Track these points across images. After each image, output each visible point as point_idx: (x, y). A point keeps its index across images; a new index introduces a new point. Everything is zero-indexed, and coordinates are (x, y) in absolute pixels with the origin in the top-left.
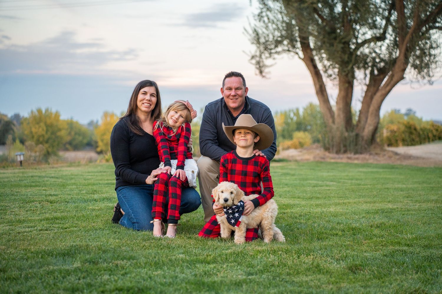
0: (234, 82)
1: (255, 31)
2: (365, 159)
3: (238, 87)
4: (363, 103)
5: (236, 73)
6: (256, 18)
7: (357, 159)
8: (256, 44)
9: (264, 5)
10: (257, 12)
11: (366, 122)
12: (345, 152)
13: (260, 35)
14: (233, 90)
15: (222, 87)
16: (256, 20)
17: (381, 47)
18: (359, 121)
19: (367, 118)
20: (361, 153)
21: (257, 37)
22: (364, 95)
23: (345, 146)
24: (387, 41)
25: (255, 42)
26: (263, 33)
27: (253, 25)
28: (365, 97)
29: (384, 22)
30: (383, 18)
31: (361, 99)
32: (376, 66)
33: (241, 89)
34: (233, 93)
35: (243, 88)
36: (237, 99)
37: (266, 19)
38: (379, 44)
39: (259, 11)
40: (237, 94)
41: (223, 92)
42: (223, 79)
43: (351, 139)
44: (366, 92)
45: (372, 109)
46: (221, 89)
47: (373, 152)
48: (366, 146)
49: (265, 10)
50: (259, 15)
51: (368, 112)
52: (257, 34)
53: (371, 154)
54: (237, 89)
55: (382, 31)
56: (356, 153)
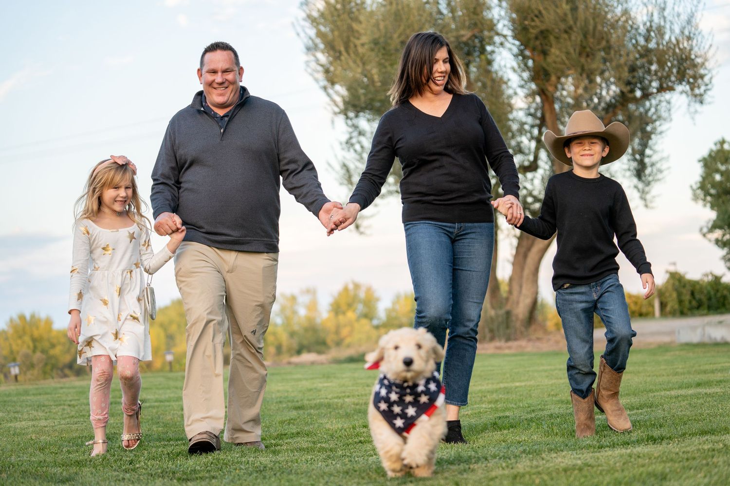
0: (219, 59)
1: (345, 166)
2: (521, 346)
3: (228, 69)
4: (514, 264)
5: (223, 43)
6: (344, 146)
7: (510, 348)
8: (346, 185)
9: (353, 128)
10: (345, 138)
11: (520, 292)
12: (492, 339)
13: (352, 172)
14: (220, 74)
15: (199, 67)
16: (343, 149)
17: (532, 180)
18: (510, 292)
19: (521, 287)
20: (516, 339)
21: (347, 176)
22: (514, 252)
23: (491, 331)
24: (540, 172)
25: (345, 182)
26: (357, 168)
27: (340, 158)
28: (516, 256)
29: (533, 144)
30: (532, 138)
31: (511, 259)
32: (529, 209)
33: (232, 71)
34: (219, 78)
35: (236, 69)
36: (227, 88)
37: (358, 147)
38: (529, 175)
39: (347, 136)
40: (226, 80)
41: (201, 75)
42: (201, 54)
43: (500, 319)
44: (518, 248)
45: (527, 272)
46: (199, 70)
47: (533, 337)
48: (523, 329)
49: (355, 134)
50: (347, 143)
51: (521, 277)
52: (348, 170)
53: (529, 340)
54: (225, 71)
55: (531, 158)
56: (508, 339)
